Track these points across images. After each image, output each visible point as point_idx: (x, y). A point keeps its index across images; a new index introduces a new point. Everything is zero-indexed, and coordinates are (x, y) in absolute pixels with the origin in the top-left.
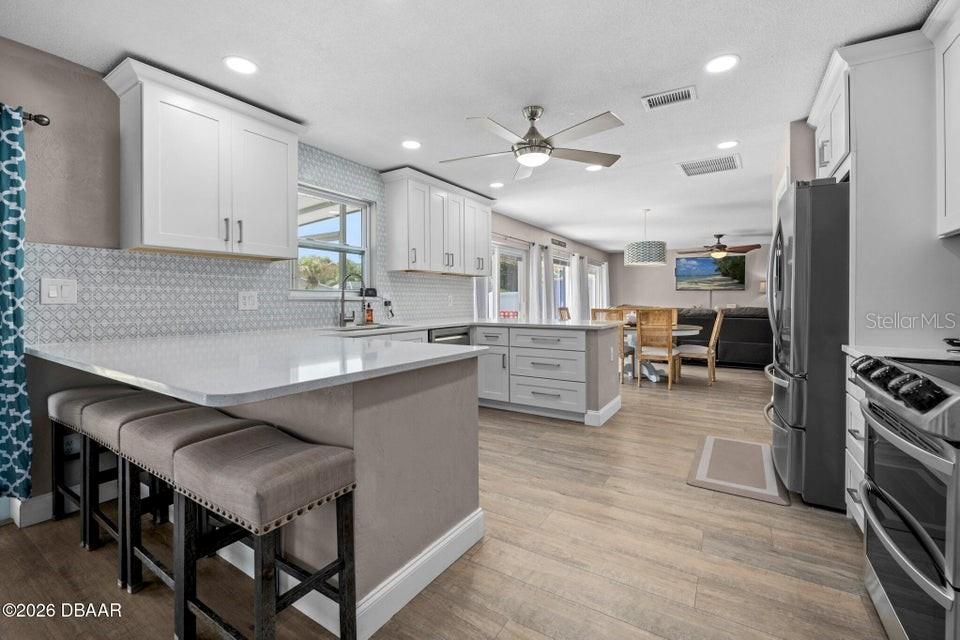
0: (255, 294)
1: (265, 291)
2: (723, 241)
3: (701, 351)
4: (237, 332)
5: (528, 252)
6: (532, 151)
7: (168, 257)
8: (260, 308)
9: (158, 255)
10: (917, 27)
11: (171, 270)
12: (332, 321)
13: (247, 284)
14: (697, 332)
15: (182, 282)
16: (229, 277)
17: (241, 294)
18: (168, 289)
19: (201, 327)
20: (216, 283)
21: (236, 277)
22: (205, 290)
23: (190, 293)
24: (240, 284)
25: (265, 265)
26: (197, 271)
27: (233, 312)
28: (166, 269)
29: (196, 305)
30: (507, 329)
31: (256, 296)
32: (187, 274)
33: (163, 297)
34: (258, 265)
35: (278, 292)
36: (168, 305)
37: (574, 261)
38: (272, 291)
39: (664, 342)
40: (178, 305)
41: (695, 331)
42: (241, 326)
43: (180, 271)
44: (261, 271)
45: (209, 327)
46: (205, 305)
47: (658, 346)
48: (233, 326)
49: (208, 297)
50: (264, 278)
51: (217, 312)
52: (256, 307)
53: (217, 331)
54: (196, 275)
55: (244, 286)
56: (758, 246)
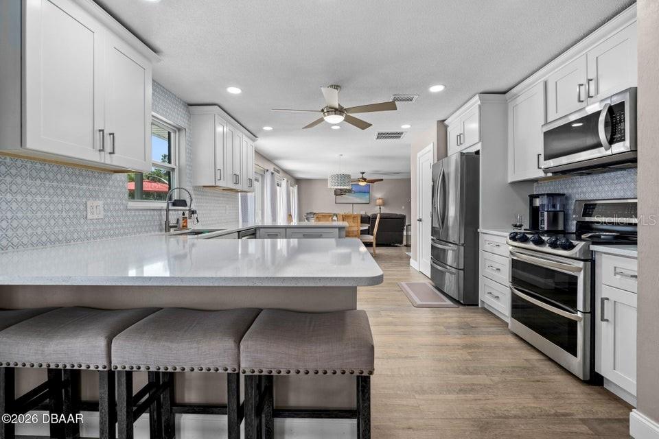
0: (100, 203)
1: (109, 201)
2: (365, 176)
3: (371, 238)
4: (86, 241)
5: (263, 176)
6: (336, 114)
7: (19, 163)
8: (105, 216)
9: (8, 160)
10: (504, 93)
11: (22, 176)
12: (158, 228)
13: (94, 194)
14: (367, 228)
15: (34, 190)
16: (78, 186)
17: (89, 203)
18: (19, 197)
19: (53, 237)
20: (67, 192)
21: (84, 187)
22: (56, 199)
23: (41, 202)
24: (88, 194)
25: (108, 176)
26: (47, 178)
27: (82, 221)
28: (16, 176)
29: (48, 214)
30: (284, 229)
31: (102, 206)
32: (38, 182)
33: (14, 206)
34: (102, 176)
35: (119, 202)
36: (20, 215)
37: (284, 183)
38: (114, 201)
39: (356, 233)
40: (29, 214)
41: (366, 227)
42: (89, 235)
43: (32, 178)
44: (105, 182)
45: (60, 237)
46: (56, 214)
47: (353, 236)
48: (82, 235)
49: (60, 206)
50: (108, 188)
51: (68, 221)
52: (101, 216)
53: (67, 241)
54: (47, 183)
55: (91, 196)
56: (382, 180)
